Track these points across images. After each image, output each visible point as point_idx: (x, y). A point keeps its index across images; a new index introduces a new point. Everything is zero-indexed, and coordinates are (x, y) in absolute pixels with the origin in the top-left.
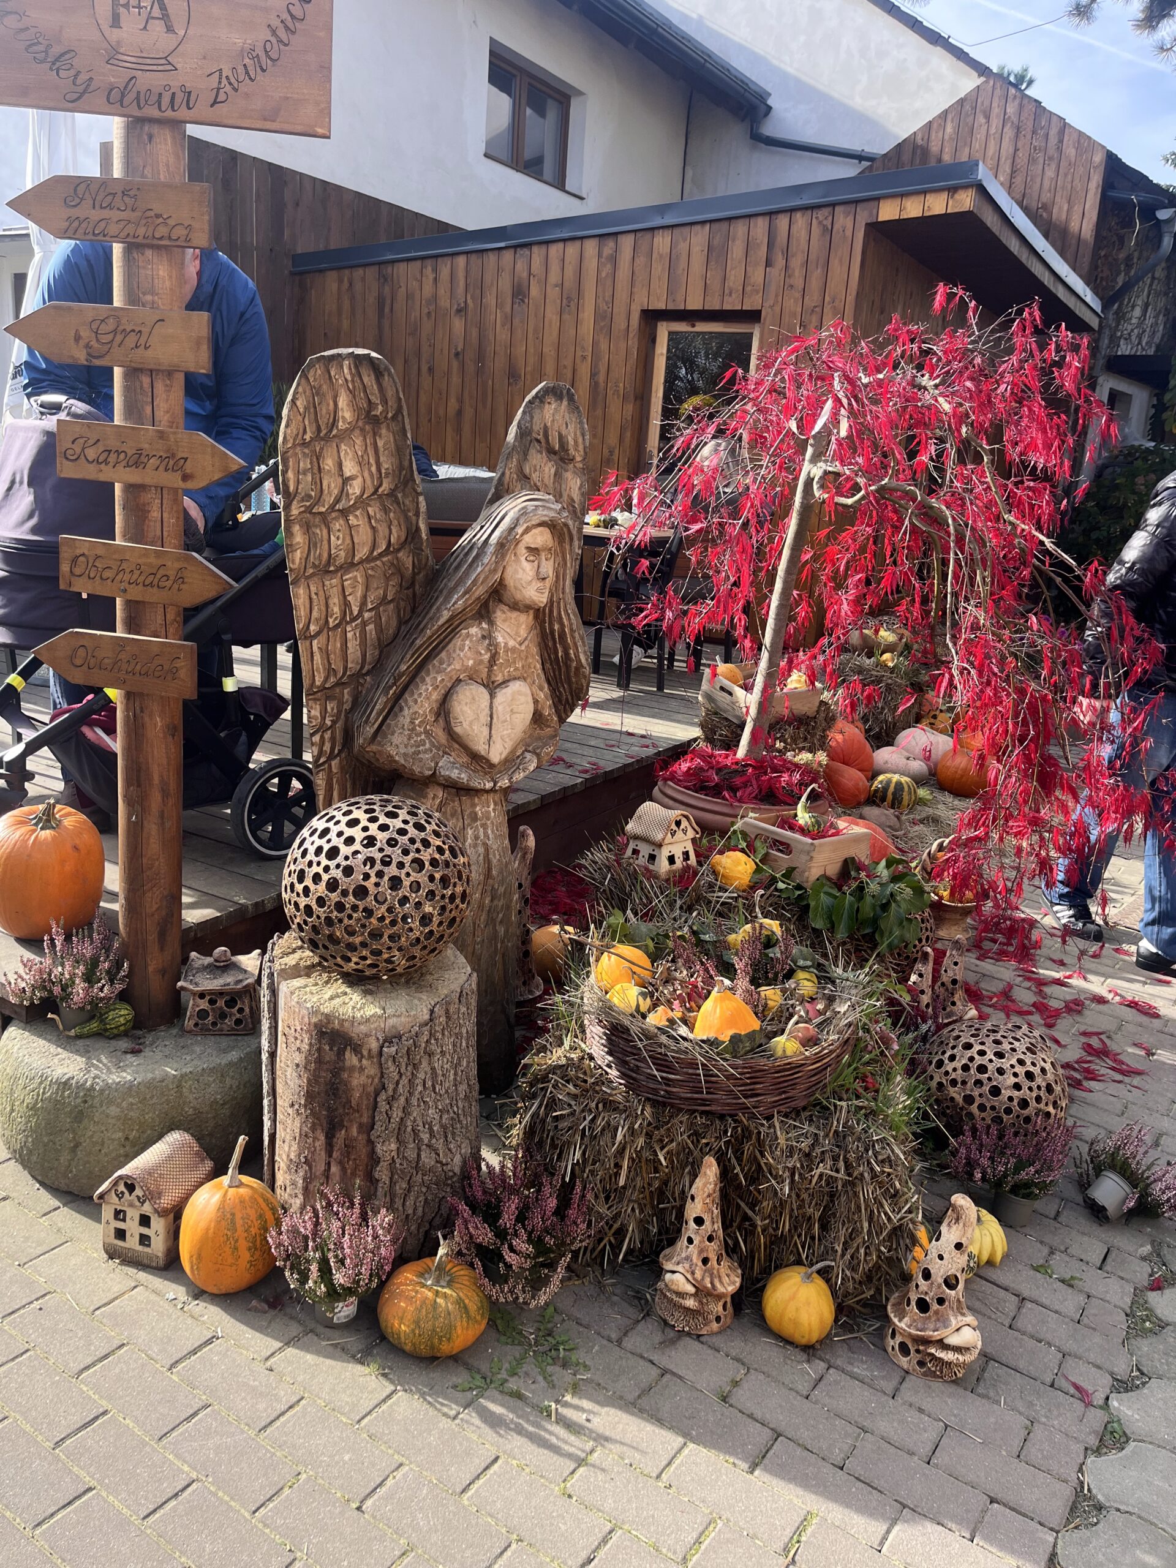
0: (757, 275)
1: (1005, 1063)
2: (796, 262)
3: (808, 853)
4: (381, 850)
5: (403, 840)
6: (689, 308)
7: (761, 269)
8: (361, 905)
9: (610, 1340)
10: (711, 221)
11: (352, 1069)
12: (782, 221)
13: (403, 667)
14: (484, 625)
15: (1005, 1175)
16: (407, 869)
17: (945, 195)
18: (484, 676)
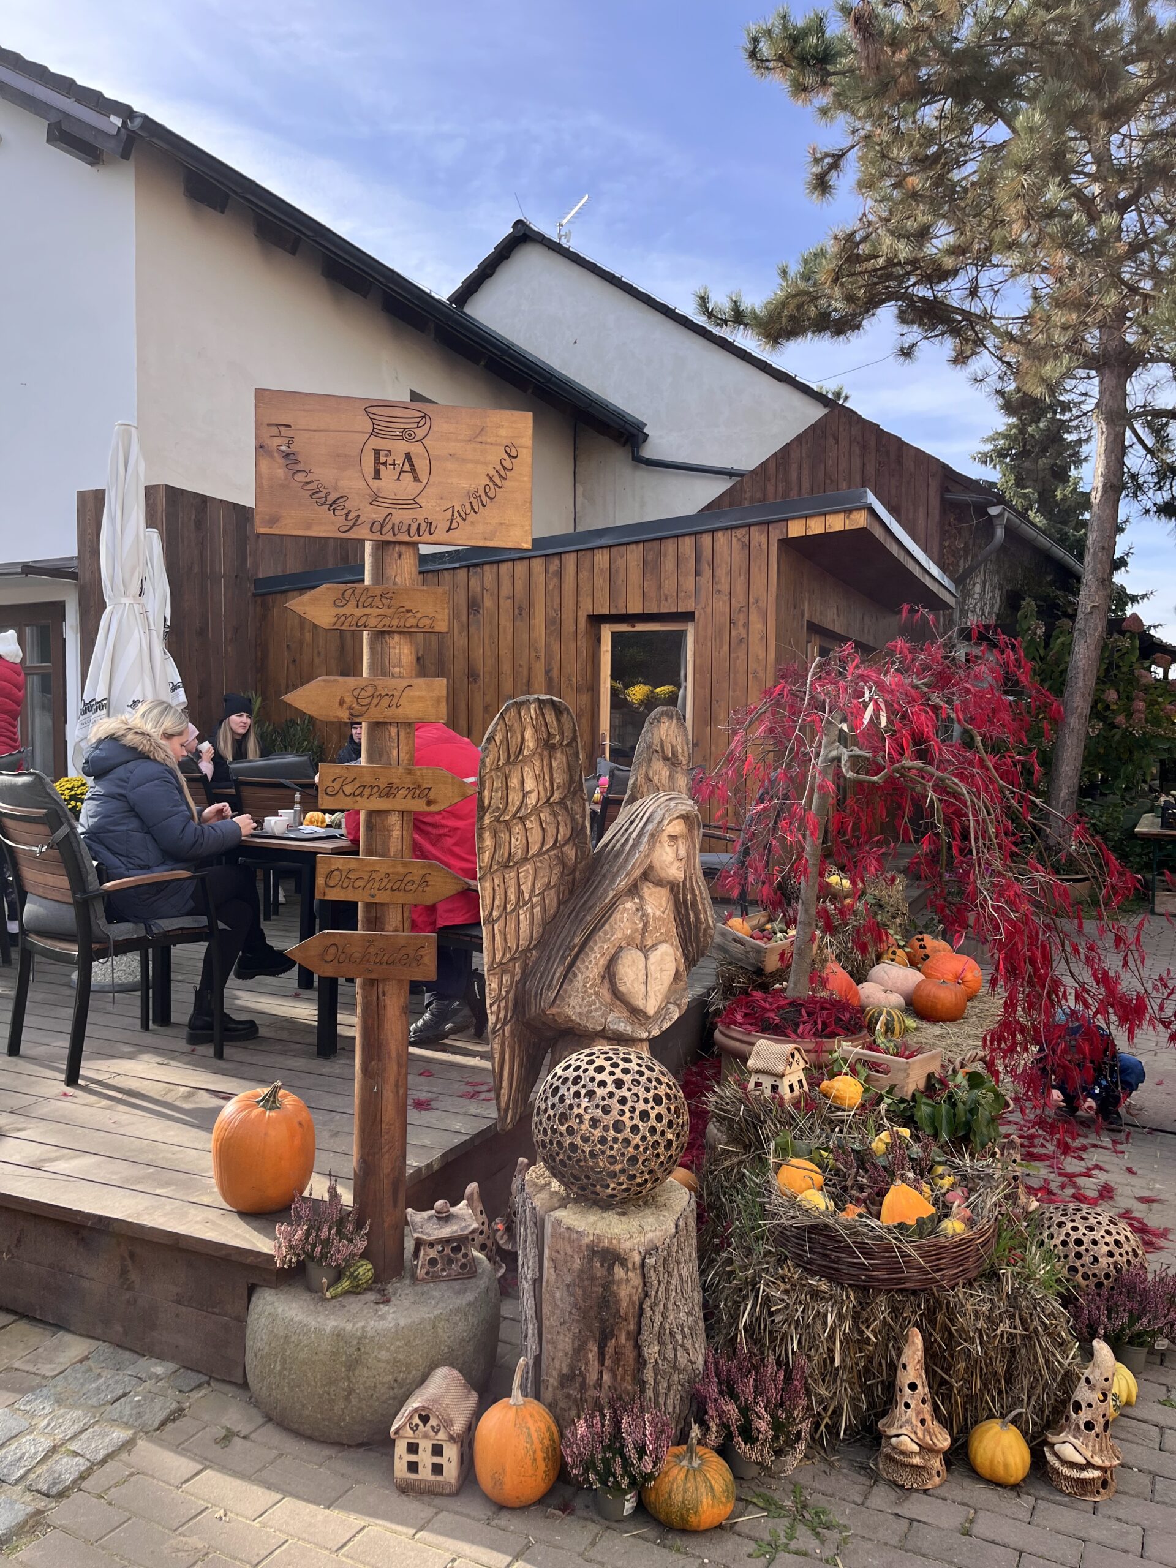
0: (689, 583)
1: (1097, 1235)
2: (722, 572)
3: (905, 1070)
4: (629, 1090)
5: (643, 1079)
6: (630, 612)
7: (691, 578)
8: (620, 1136)
9: (855, 1503)
10: (644, 541)
11: (620, 1281)
12: (706, 540)
13: (576, 940)
14: (637, 900)
15: (1122, 1329)
16: (652, 1103)
17: (842, 515)
18: (638, 942)
